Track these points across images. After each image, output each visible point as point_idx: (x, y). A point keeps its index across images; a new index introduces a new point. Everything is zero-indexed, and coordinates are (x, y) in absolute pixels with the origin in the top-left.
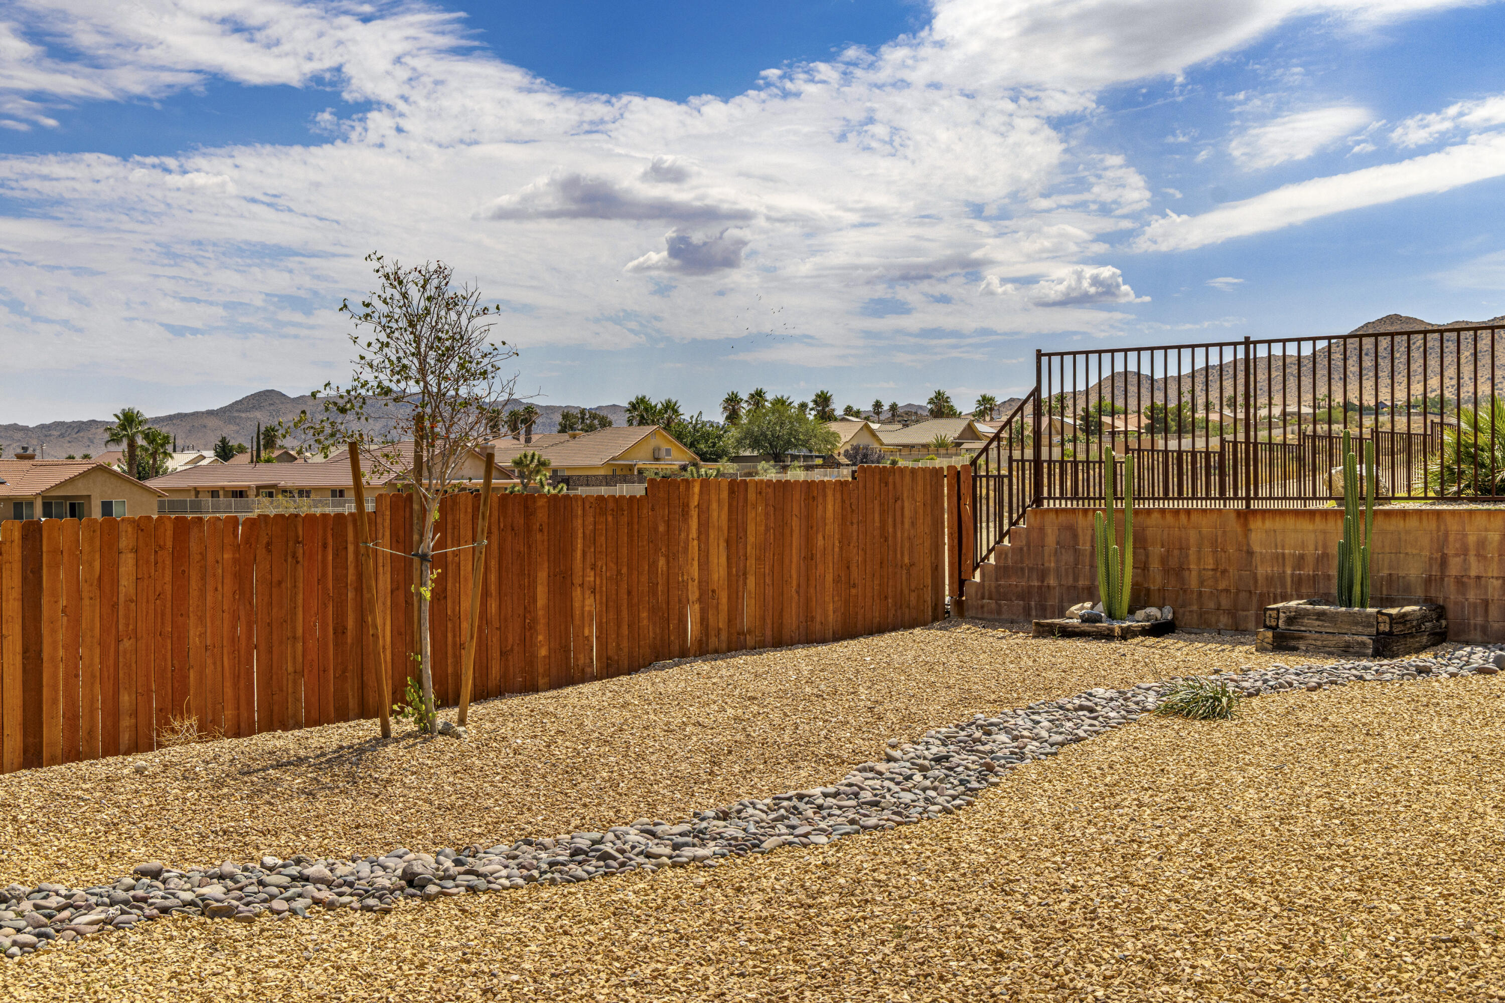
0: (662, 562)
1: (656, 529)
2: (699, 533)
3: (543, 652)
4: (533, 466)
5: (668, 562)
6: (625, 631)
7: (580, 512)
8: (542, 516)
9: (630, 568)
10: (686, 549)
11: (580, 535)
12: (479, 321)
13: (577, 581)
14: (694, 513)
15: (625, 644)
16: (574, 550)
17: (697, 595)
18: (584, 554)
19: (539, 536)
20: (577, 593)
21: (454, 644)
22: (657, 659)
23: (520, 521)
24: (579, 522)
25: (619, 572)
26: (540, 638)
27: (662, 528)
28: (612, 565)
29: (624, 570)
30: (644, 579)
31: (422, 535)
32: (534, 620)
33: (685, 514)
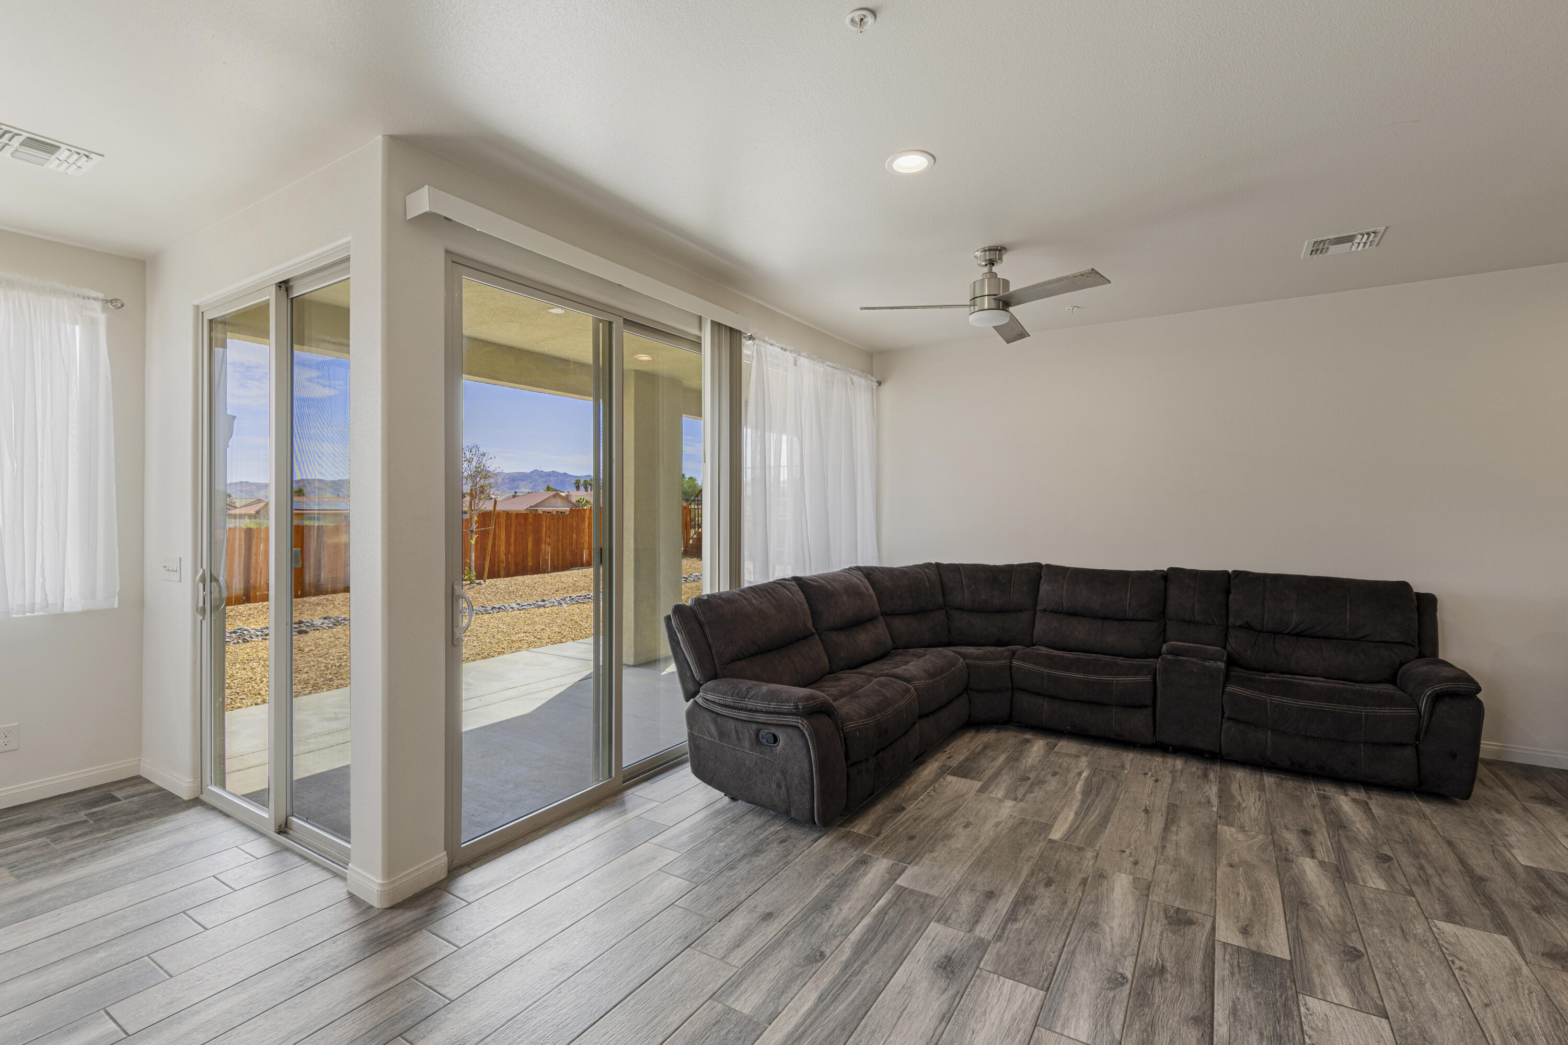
0: (575, 536)
1: (573, 525)
2: (589, 526)
3: (530, 564)
4: (583, 503)
5: (577, 535)
6: (561, 557)
7: (545, 519)
8: (530, 520)
9: (563, 537)
10: (584, 531)
11: (544, 526)
12: (489, 461)
13: (543, 541)
14: (587, 520)
15: (560, 562)
16: (542, 531)
17: (587, 546)
18: (546, 533)
19: (529, 527)
20: (543, 546)
21: (498, 561)
22: (572, 567)
23: (522, 522)
24: (544, 523)
25: (559, 539)
26: (529, 559)
27: (575, 524)
28: (556, 536)
29: (561, 538)
30: (568, 541)
31: (471, 524)
32: (527, 554)
33: (583, 520)
